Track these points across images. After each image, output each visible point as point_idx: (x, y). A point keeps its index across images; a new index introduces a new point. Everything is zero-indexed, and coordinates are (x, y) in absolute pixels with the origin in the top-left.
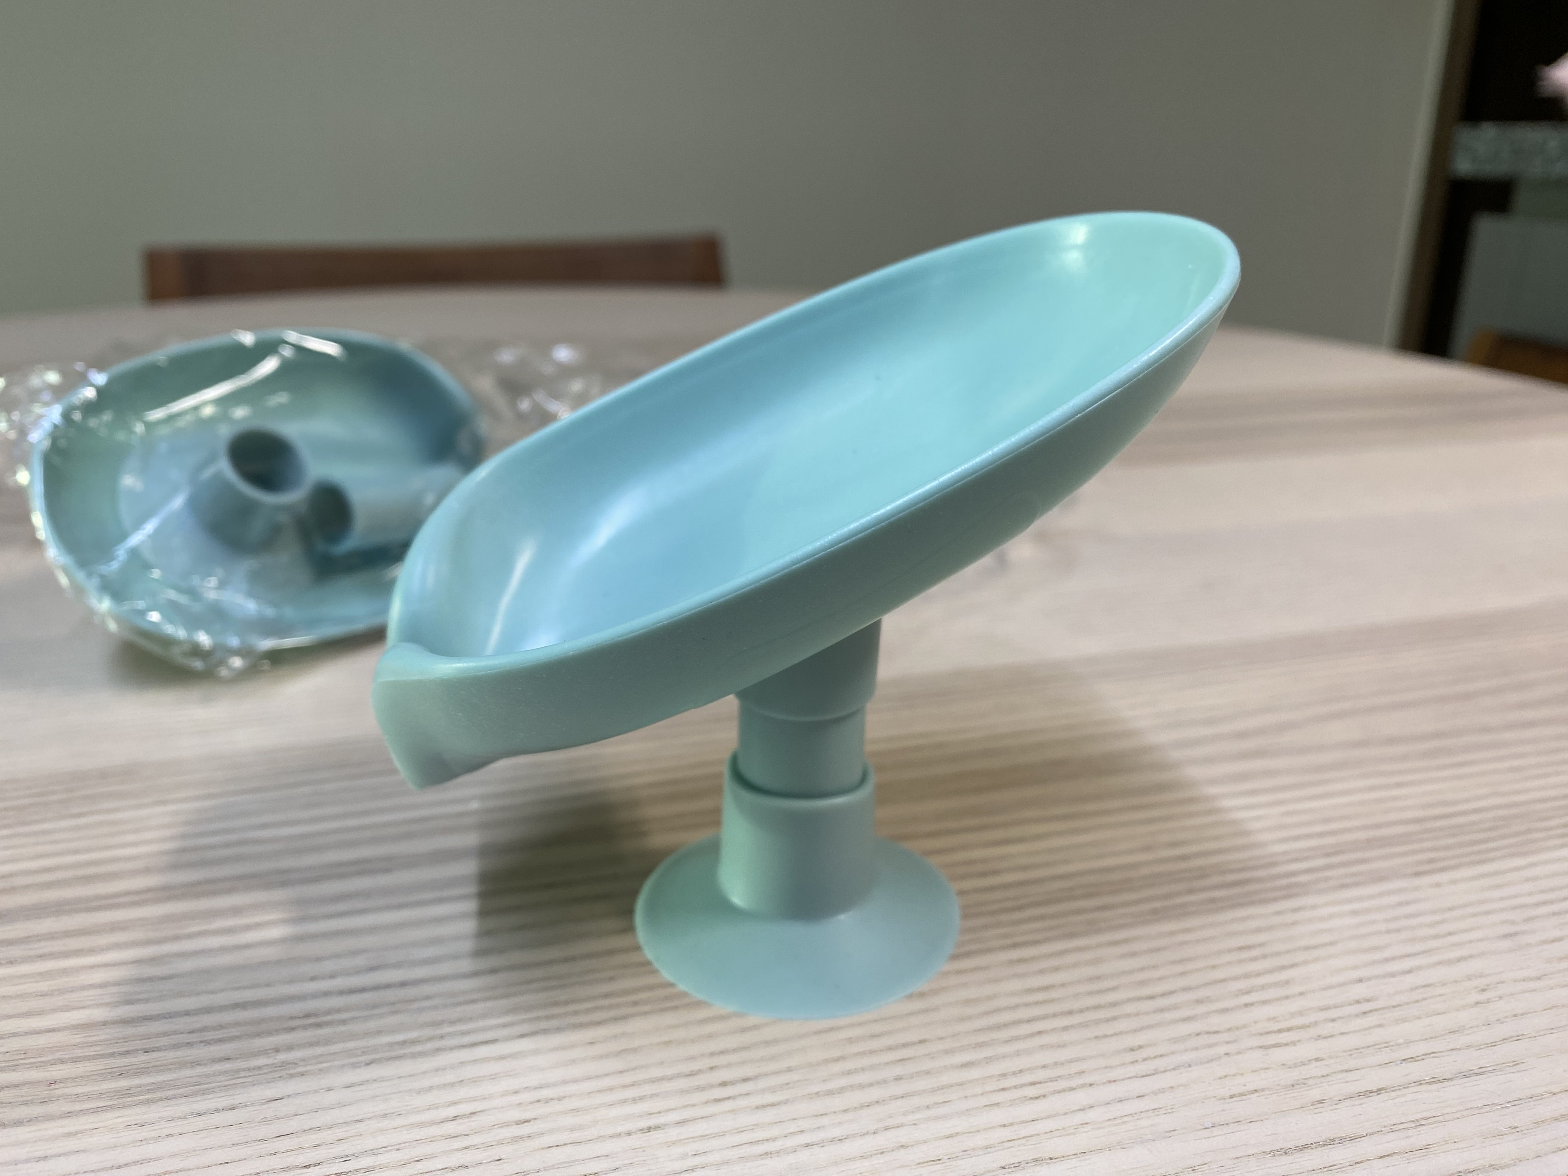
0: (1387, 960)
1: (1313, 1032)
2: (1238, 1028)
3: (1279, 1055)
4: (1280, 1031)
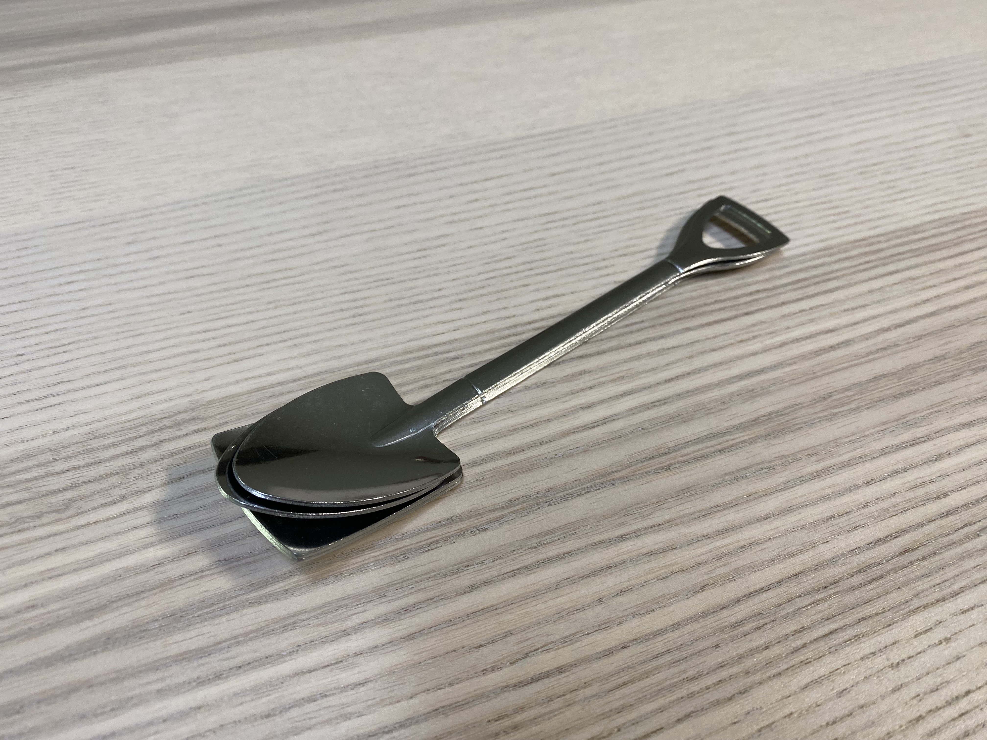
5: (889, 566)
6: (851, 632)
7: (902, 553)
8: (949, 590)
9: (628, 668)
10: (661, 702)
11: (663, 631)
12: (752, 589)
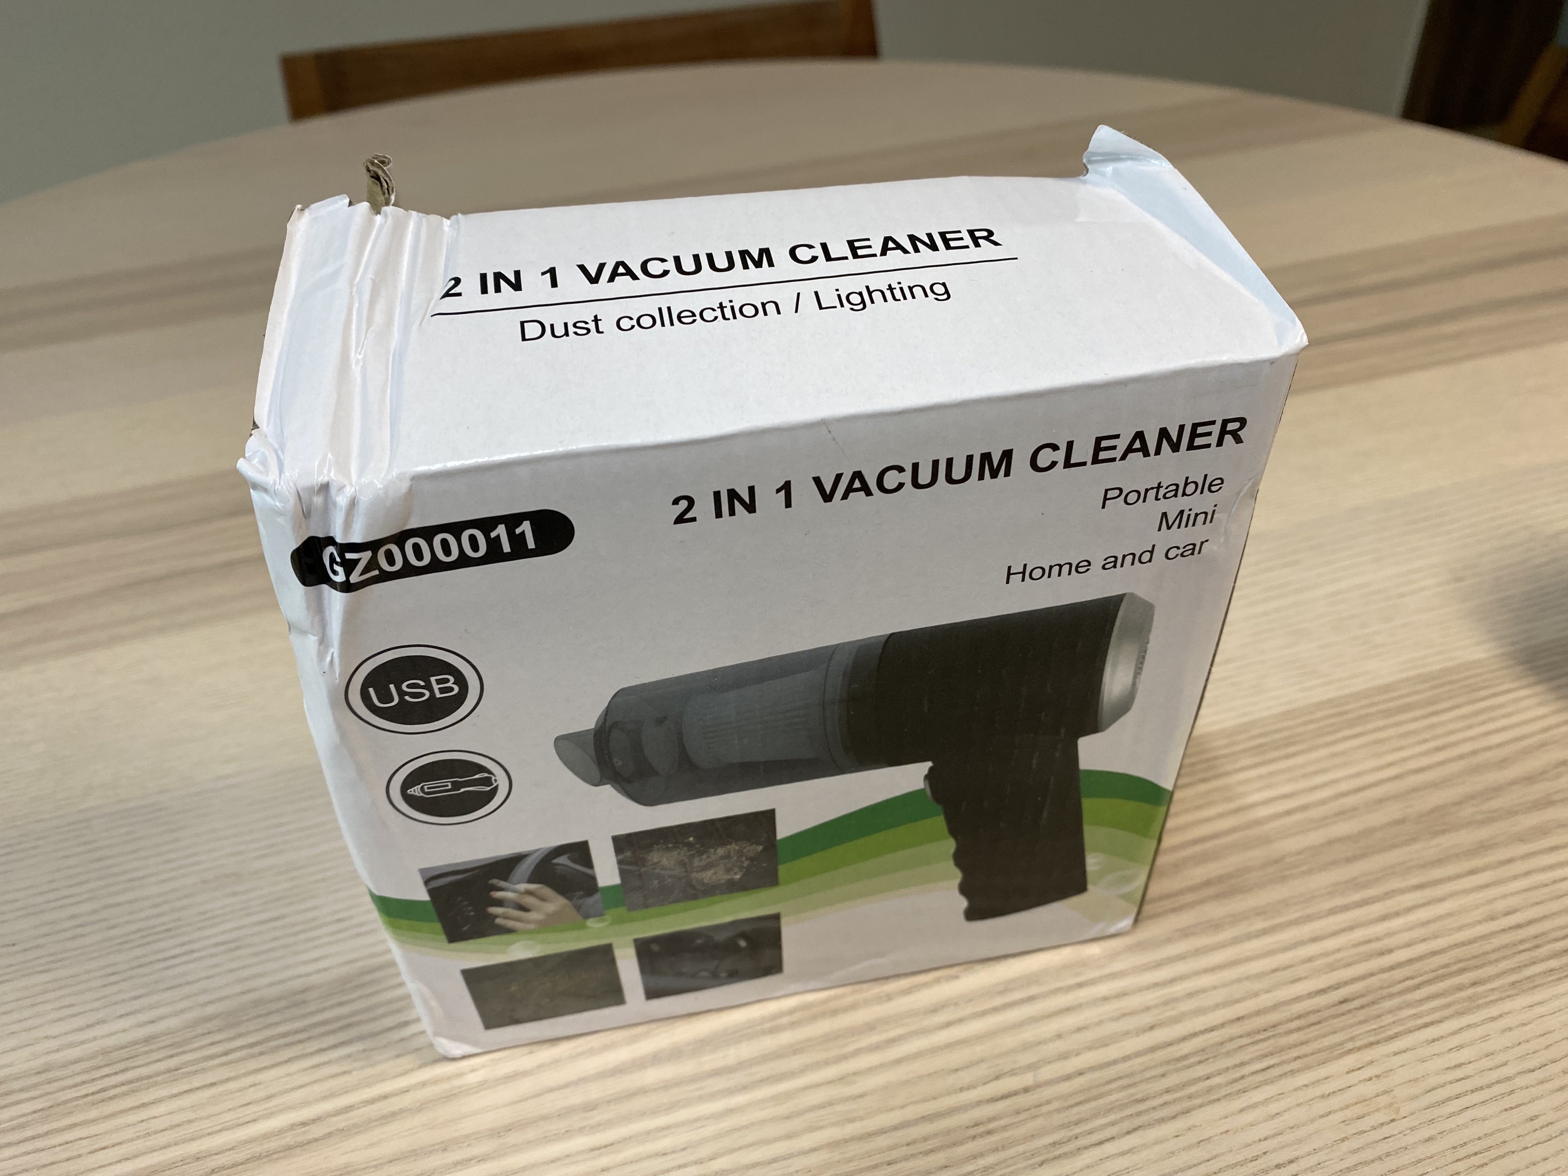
5: (1327, 1013)
6: (1287, 1068)
7: (1342, 1002)
8: (1383, 1035)
9: (1085, 1090)
10: (1112, 1117)
11: (1115, 1062)
12: (1197, 1030)
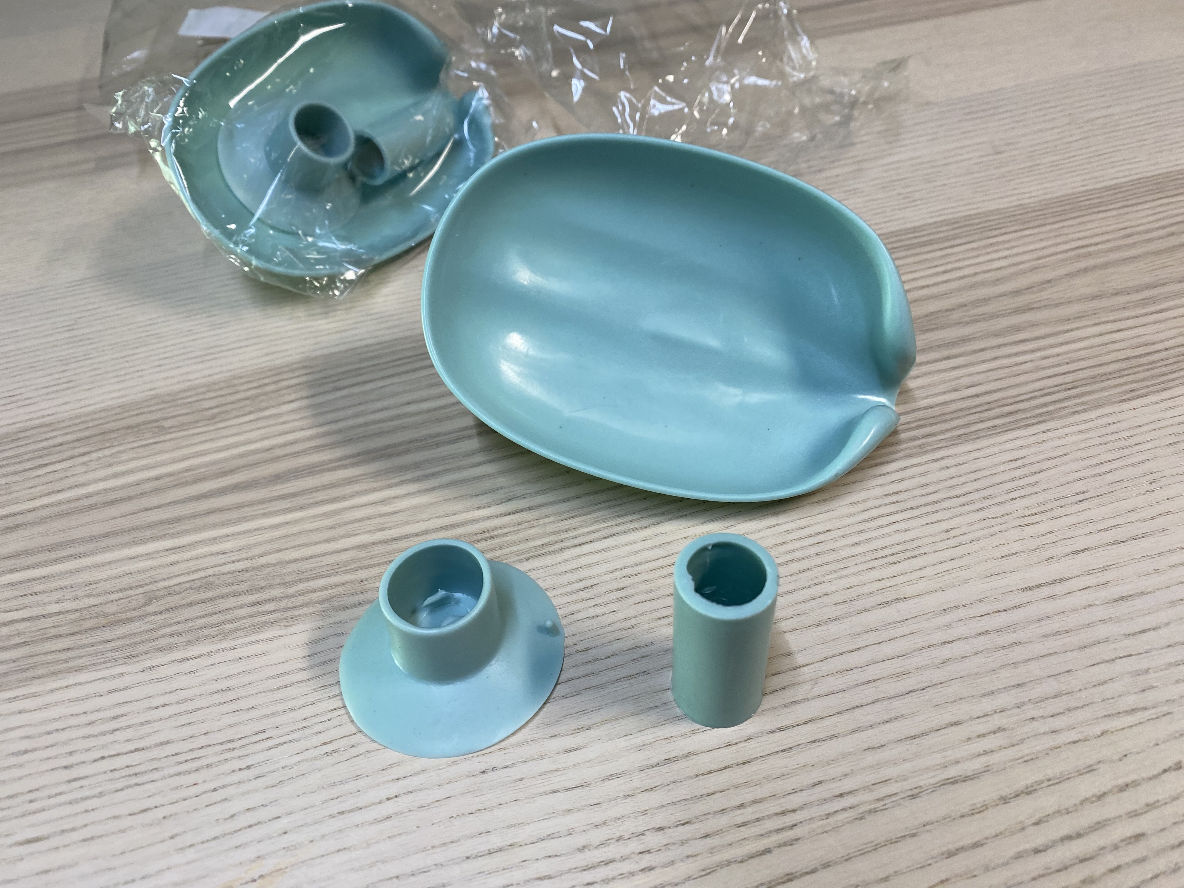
0: (1097, 465)
1: (1050, 515)
2: (1007, 514)
3: (1029, 530)
4: (1031, 515)
